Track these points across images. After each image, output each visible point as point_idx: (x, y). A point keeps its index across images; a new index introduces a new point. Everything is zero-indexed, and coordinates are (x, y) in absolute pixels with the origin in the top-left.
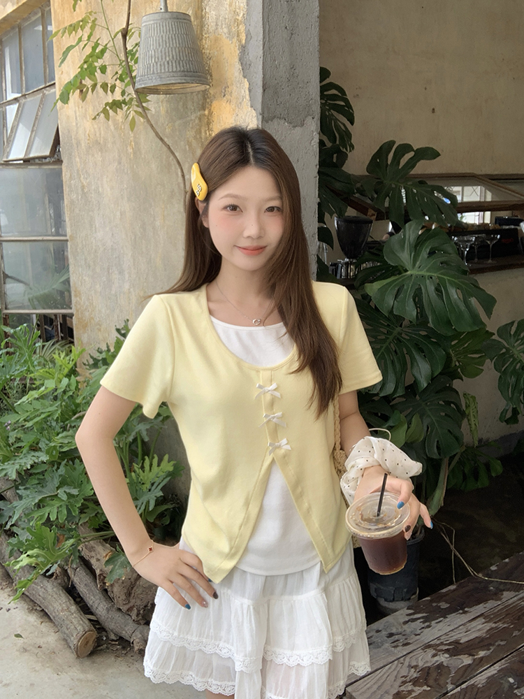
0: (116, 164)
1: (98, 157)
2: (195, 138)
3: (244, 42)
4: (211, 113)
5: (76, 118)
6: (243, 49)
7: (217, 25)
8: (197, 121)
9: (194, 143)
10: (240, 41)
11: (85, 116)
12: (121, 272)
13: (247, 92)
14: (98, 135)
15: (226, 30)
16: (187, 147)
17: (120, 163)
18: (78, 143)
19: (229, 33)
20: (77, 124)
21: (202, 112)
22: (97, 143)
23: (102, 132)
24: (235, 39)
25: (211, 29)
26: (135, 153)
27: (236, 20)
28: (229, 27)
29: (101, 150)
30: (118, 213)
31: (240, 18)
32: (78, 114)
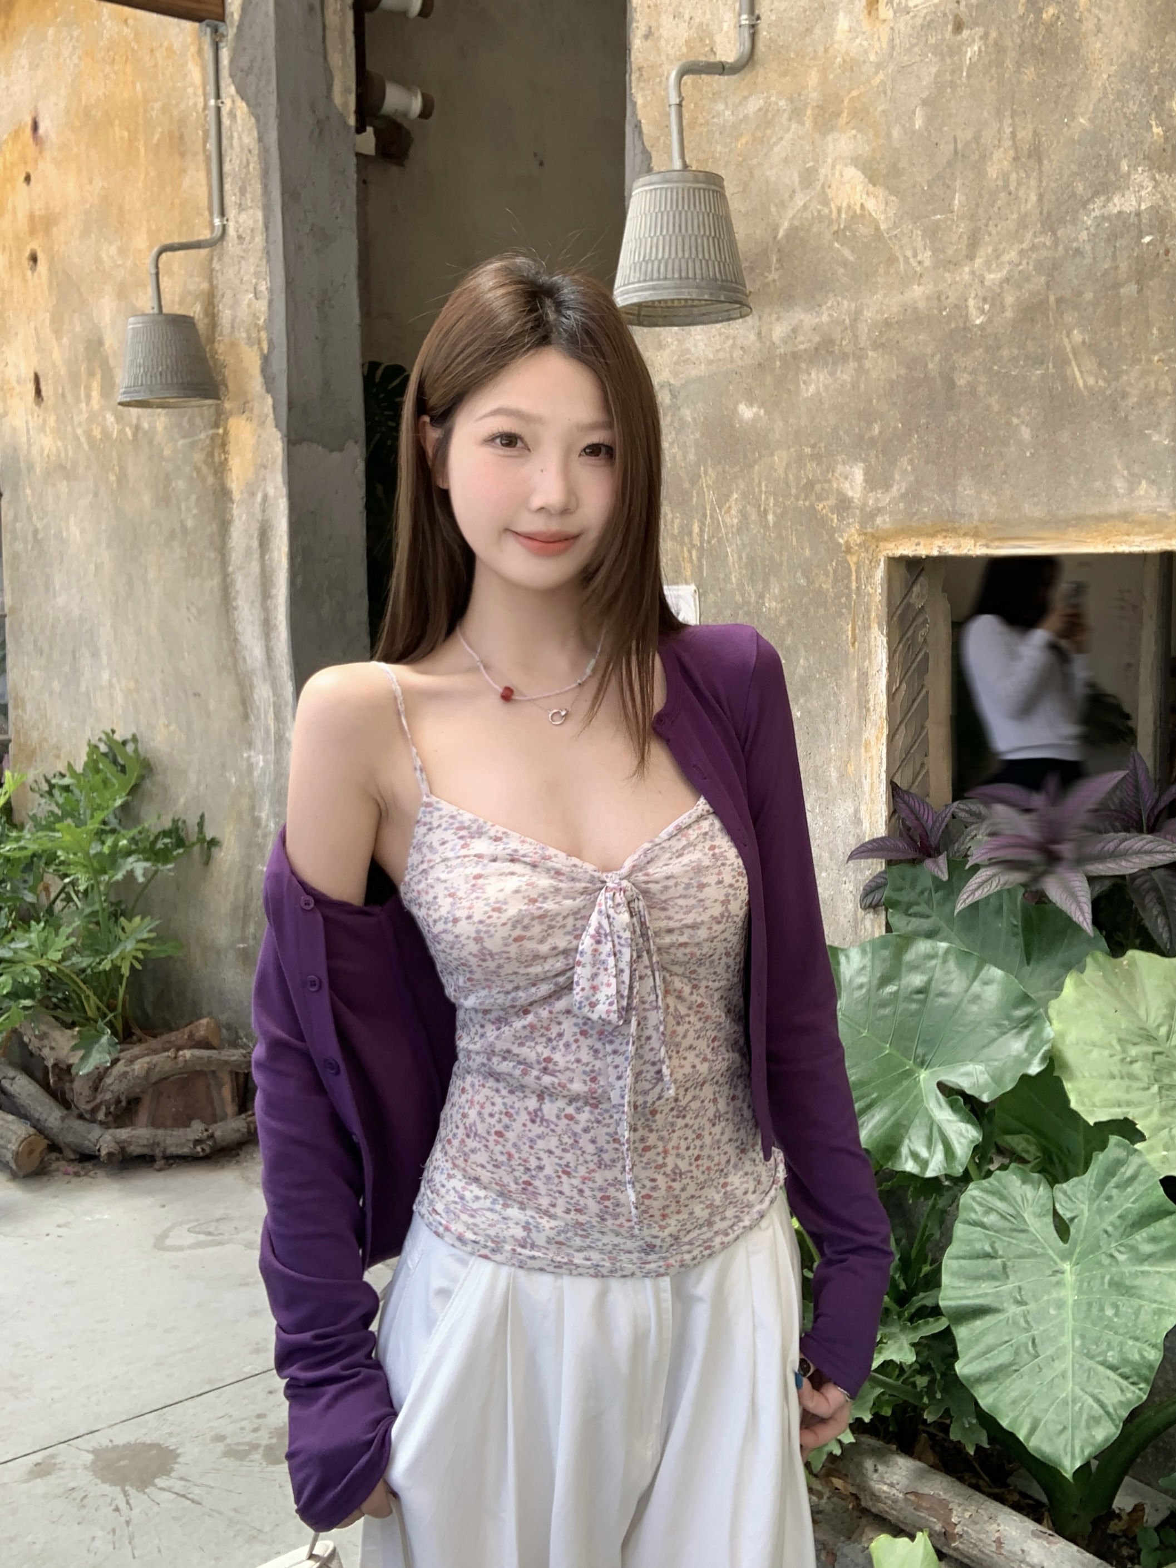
0: (91, 496)
1: (63, 487)
2: (205, 462)
3: (266, 351)
4: (226, 432)
5: (28, 431)
6: (266, 360)
7: (233, 327)
8: (208, 442)
9: (204, 469)
10: (261, 349)
11: (42, 429)
12: (95, 654)
13: (271, 411)
14: (63, 455)
15: (244, 335)
16: (195, 474)
17: (96, 495)
18: (31, 468)
19: (249, 338)
20: (29, 440)
21: (215, 431)
22: (61, 467)
23: (70, 453)
24: (256, 347)
25: (227, 330)
26: (119, 481)
27: (256, 325)
28: (248, 331)
29: (68, 478)
30: (92, 567)
31: (261, 322)
32: (31, 425)
